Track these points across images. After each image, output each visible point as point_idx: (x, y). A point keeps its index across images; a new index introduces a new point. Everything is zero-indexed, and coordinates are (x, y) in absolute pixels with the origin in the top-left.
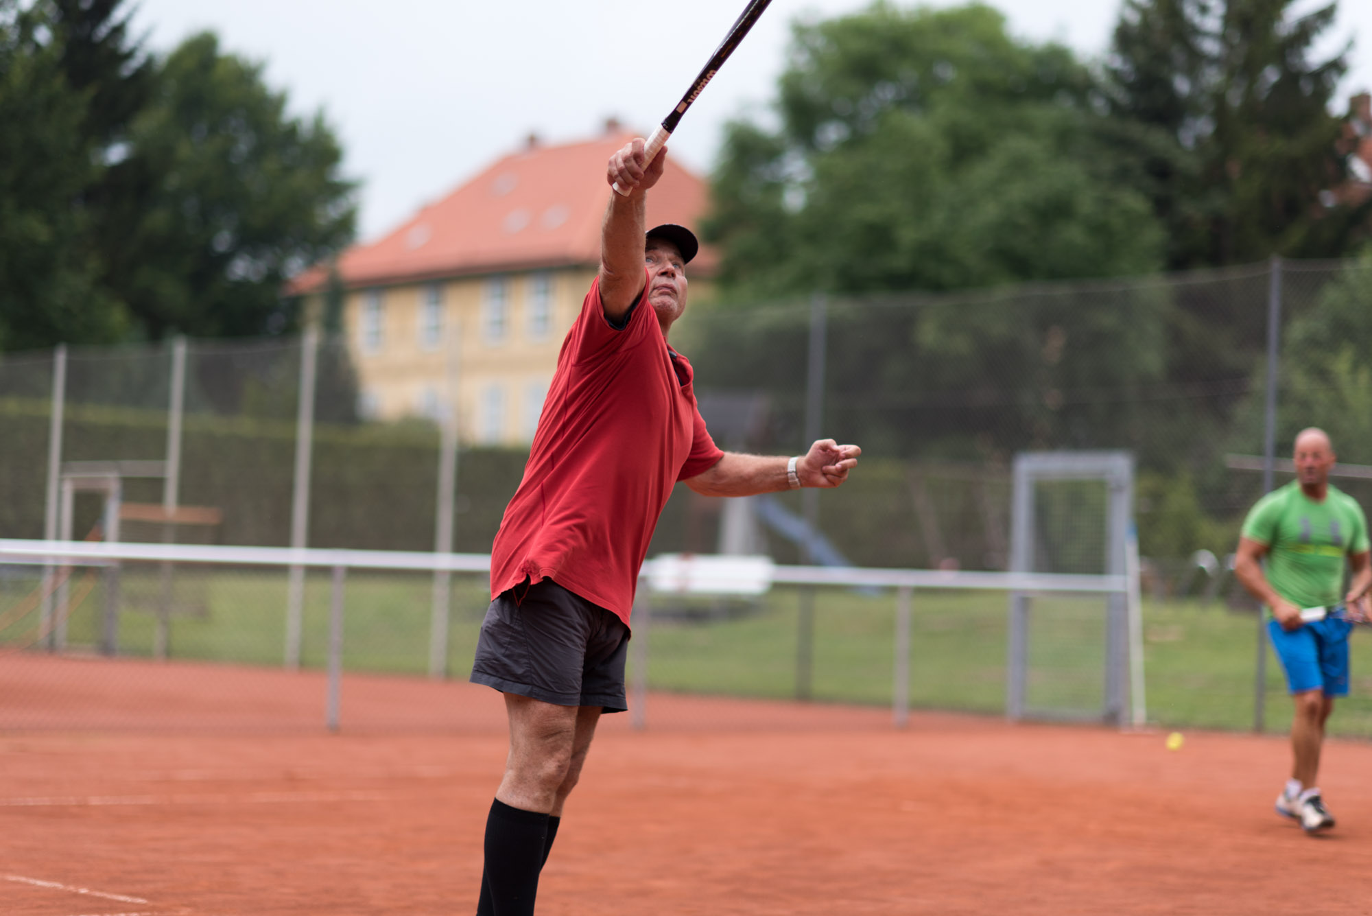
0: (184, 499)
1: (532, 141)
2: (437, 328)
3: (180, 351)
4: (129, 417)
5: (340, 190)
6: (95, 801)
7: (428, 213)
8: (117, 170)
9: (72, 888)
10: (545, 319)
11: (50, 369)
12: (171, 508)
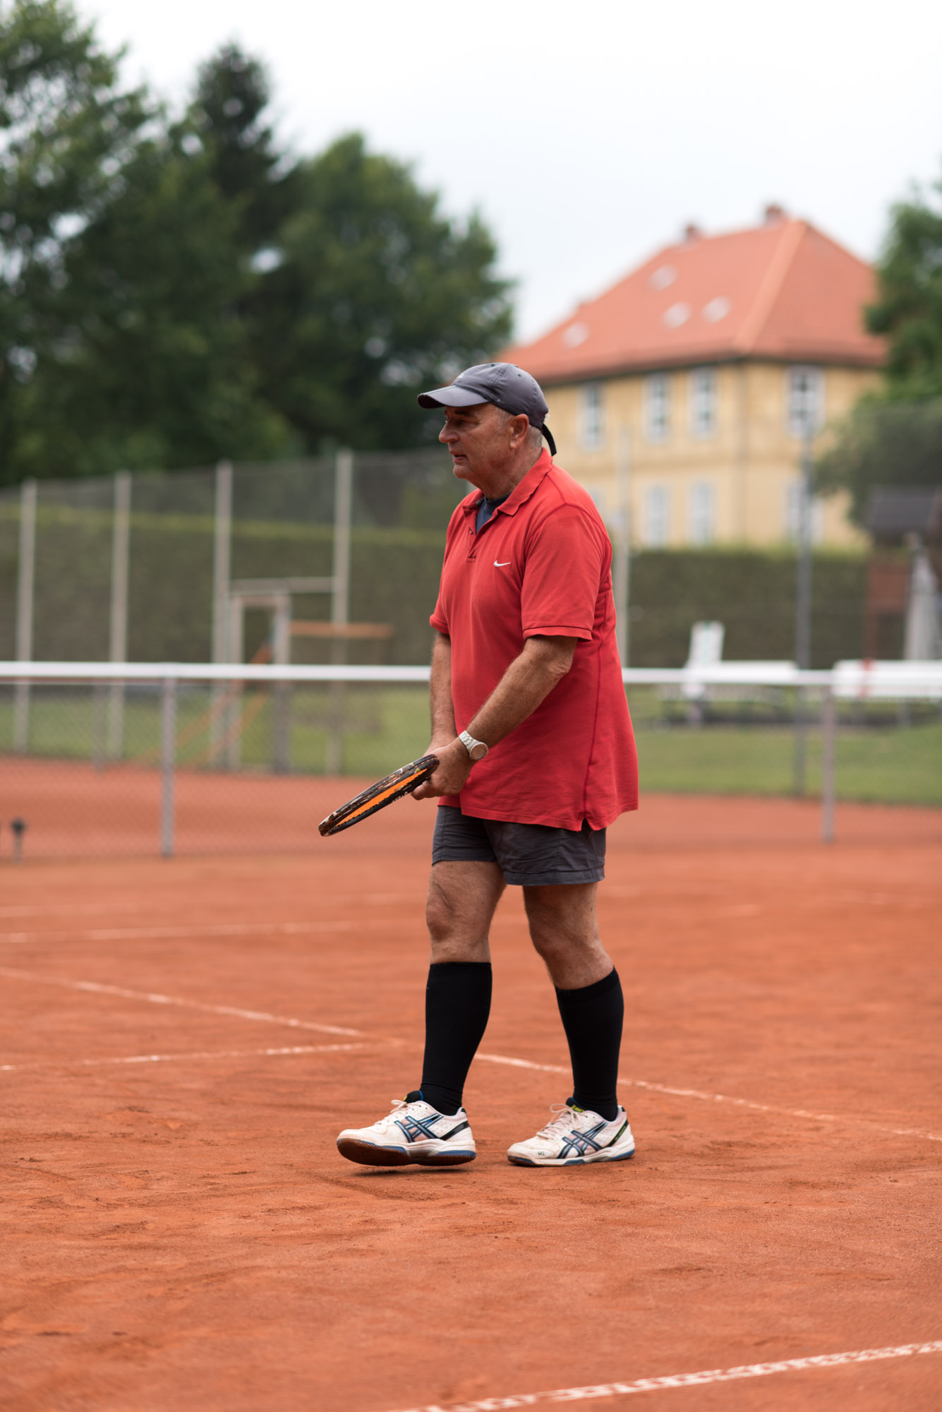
0: (355, 616)
1: (691, 232)
2: (597, 430)
3: (345, 464)
4: (291, 530)
5: (493, 290)
6: (291, 928)
7: (585, 312)
8: (270, 277)
9: (281, 1020)
10: (707, 417)
11: (212, 485)
12: (340, 624)
